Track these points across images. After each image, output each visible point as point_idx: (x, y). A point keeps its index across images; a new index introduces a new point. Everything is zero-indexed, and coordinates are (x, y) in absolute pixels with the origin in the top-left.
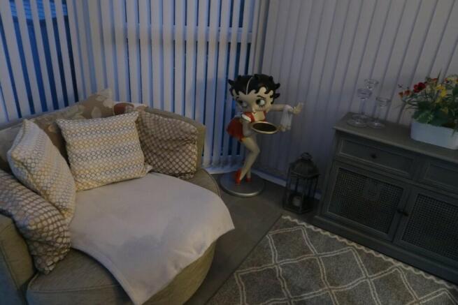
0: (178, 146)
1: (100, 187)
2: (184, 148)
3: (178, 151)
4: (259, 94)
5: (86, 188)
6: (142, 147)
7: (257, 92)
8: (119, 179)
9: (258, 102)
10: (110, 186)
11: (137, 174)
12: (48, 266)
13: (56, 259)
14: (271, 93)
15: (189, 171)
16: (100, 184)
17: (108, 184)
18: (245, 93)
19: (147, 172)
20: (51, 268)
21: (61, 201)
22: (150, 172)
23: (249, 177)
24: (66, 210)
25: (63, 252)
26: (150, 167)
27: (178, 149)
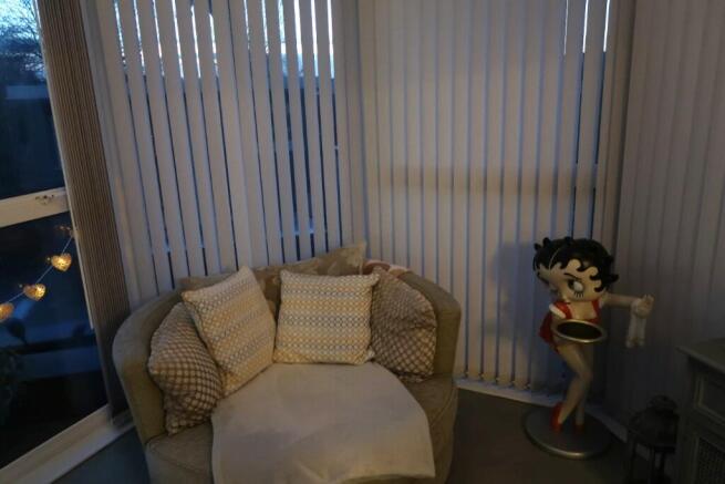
0: (404, 329)
1: (303, 363)
2: (412, 333)
3: (404, 337)
4: (567, 270)
5: (286, 360)
6: (371, 324)
7: (563, 267)
8: (326, 358)
9: (571, 284)
10: (316, 367)
11: (350, 359)
12: (172, 428)
13: (184, 423)
14: (593, 271)
15: (416, 371)
16: (304, 360)
17: (314, 363)
18: (547, 267)
19: (367, 358)
20: (174, 431)
21: (227, 360)
22: (372, 360)
23: (580, 421)
24: (232, 374)
25: (194, 417)
26: (371, 354)
27: (404, 333)
